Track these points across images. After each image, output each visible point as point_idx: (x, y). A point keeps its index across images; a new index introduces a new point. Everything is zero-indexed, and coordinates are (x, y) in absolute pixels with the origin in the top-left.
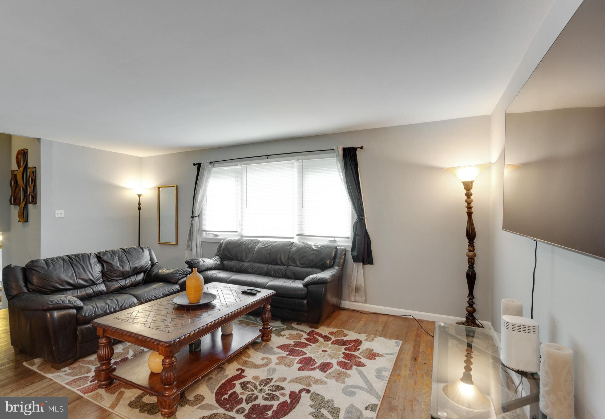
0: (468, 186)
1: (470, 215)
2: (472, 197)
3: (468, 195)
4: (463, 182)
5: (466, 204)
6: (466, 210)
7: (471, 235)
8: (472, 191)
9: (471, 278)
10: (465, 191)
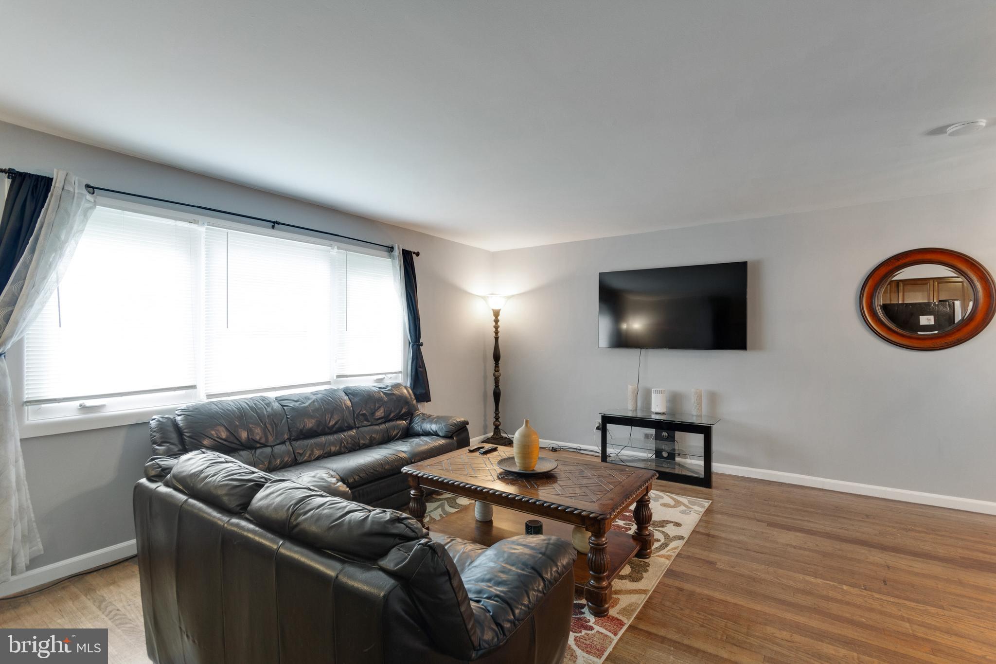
0: (496, 314)
1: (497, 339)
2: (499, 324)
3: (496, 321)
4: (493, 310)
5: (494, 329)
6: (494, 334)
7: (497, 357)
8: (499, 318)
9: (497, 396)
10: (494, 318)
